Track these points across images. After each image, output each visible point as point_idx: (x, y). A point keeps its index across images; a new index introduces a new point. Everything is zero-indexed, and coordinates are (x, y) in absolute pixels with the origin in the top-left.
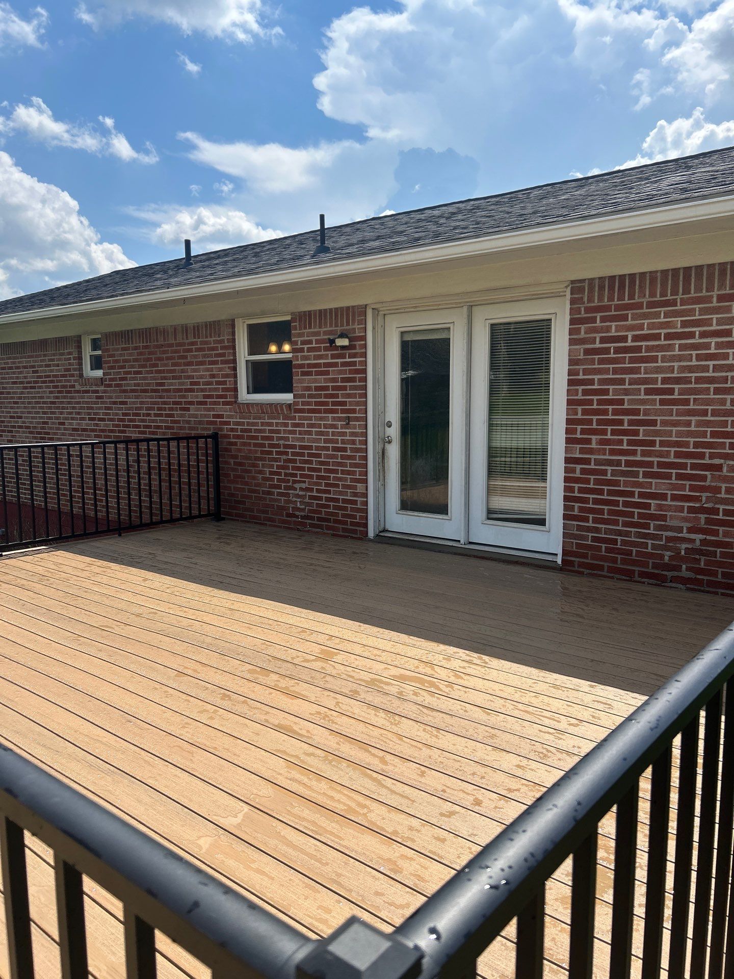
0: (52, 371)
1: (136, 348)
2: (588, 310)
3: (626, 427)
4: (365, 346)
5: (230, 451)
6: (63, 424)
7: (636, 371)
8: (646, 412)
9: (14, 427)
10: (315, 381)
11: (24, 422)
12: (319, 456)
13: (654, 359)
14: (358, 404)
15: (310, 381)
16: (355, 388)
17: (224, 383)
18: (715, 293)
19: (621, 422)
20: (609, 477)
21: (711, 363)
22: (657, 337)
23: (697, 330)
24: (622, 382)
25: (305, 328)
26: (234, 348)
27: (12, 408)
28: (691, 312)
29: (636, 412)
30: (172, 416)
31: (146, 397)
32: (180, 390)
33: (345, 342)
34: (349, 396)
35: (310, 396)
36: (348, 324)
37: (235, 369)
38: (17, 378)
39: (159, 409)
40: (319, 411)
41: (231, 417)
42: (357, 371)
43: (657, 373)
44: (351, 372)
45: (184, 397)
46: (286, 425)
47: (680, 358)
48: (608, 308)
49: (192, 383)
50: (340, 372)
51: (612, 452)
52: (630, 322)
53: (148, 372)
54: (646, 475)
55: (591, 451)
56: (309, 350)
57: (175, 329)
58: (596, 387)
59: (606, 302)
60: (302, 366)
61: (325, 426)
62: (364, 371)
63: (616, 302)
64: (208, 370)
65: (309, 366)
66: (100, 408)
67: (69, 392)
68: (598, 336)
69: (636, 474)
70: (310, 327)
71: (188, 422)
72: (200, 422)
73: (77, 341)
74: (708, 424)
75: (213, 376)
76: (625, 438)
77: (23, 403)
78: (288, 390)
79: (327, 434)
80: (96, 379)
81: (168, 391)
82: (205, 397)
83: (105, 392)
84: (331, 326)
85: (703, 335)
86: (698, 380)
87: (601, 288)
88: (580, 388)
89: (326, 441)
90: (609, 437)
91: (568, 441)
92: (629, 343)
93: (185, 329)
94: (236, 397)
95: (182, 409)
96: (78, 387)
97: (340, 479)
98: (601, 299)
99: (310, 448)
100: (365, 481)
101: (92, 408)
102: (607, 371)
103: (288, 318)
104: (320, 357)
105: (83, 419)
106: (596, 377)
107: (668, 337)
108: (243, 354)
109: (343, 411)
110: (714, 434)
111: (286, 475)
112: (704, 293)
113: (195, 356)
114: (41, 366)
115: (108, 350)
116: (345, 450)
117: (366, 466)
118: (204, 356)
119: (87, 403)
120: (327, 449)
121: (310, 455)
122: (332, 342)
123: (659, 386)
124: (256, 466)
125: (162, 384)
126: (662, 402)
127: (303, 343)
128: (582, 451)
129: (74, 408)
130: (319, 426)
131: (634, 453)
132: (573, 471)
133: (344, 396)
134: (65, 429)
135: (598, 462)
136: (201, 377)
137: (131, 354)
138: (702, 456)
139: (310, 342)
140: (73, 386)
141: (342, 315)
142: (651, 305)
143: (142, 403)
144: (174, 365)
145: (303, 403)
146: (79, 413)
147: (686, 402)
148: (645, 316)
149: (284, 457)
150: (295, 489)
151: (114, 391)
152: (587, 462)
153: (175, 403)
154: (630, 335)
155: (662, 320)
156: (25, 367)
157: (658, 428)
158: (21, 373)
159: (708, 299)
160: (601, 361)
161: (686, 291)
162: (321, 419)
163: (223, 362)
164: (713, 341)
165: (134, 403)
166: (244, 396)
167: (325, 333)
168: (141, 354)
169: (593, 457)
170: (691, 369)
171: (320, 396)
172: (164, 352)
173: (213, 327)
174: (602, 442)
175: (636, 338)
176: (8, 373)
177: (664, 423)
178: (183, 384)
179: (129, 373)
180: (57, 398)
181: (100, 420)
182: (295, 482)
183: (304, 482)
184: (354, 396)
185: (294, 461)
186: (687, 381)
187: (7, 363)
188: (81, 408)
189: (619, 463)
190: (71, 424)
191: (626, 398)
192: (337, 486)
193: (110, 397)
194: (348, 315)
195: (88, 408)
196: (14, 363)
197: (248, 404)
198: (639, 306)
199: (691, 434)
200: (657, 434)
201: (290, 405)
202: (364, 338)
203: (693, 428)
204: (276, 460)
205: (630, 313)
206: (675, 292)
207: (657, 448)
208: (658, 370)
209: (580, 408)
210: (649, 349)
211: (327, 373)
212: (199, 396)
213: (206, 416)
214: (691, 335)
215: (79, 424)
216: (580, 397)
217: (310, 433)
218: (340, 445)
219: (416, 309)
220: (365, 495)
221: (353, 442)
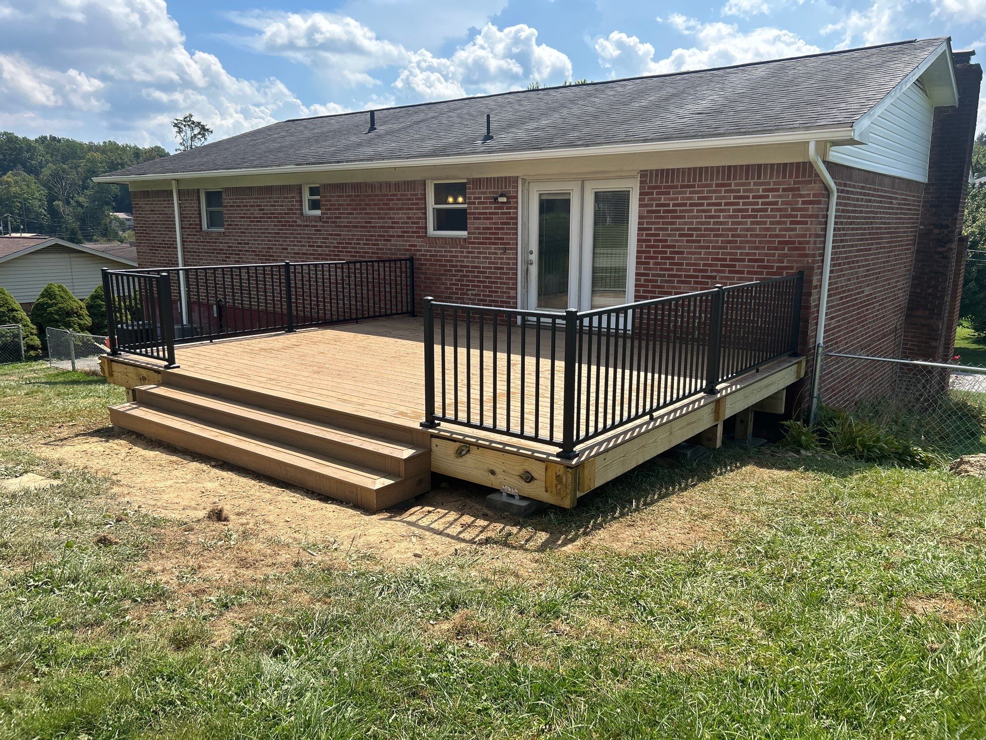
0: (276, 210)
1: (349, 196)
2: (650, 188)
3: (668, 255)
4: (517, 202)
5: (421, 269)
6: (286, 249)
7: (674, 223)
8: (679, 247)
9: (241, 251)
10: (483, 224)
11: (250, 248)
12: (485, 272)
13: (684, 217)
14: (511, 239)
15: (479, 224)
16: (510, 229)
17: (418, 223)
18: (714, 182)
19: (665, 252)
20: (659, 284)
21: (712, 220)
22: (685, 205)
23: (705, 202)
24: (666, 229)
25: (477, 189)
26: (425, 200)
27: (239, 236)
28: (702, 192)
29: (674, 247)
30: (378, 245)
31: (357, 231)
32: (384, 227)
33: (504, 200)
34: (506, 234)
35: (479, 233)
36: (506, 188)
37: (425, 214)
38: (245, 214)
39: (367, 240)
40: (485, 244)
41: (422, 246)
42: (511, 218)
43: (685, 225)
44: (507, 218)
45: (386, 232)
46: (462, 252)
47: (697, 217)
48: (659, 187)
49: (393, 223)
50: (500, 218)
51: (661, 269)
52: (671, 196)
53: (358, 214)
54: (679, 282)
55: (650, 269)
56: (479, 203)
57: (381, 184)
58: (653, 232)
59: (659, 184)
60: (474, 213)
61: (489, 253)
62: (516, 218)
63: (664, 184)
64: (405, 214)
65: (479, 213)
66: (318, 238)
67: (293, 226)
68: (654, 203)
69: (673, 282)
70: (480, 189)
71: (390, 249)
72: (399, 250)
73: (299, 189)
74: (710, 253)
75: (409, 218)
76: (668, 261)
77: (250, 233)
78: (464, 228)
79: (491, 258)
80: (315, 217)
81: (375, 227)
82: (403, 232)
83: (322, 226)
84: (494, 188)
85: (708, 205)
86: (706, 229)
87: (657, 176)
88: (645, 233)
89: (490, 263)
90: (659, 261)
91: (638, 263)
92: (671, 208)
93: (388, 185)
94: (426, 232)
95: (385, 240)
96: (299, 222)
97: (499, 288)
98: (656, 182)
99: (479, 267)
100: (516, 289)
101: (312, 238)
102: (658, 223)
103: (465, 181)
104: (487, 208)
105: (304, 246)
106: (653, 227)
107: (691, 205)
108: (431, 203)
109: (501, 244)
110: (713, 259)
111: (461, 285)
112: (709, 182)
113: (396, 204)
114: (266, 206)
115: (326, 197)
116: (502, 268)
117: (516, 279)
118: (403, 204)
119: (307, 234)
120: (491, 268)
121: (478, 272)
122: (496, 199)
123: (686, 232)
124: (441, 279)
125: (371, 223)
126: (688, 241)
127: (475, 198)
128: (645, 269)
129: (295, 238)
130: (485, 253)
131: (672, 270)
132: (640, 280)
133: (502, 234)
134: (288, 253)
135: (653, 275)
136: (400, 218)
137: (345, 201)
138: (706, 271)
139: (480, 198)
140: (296, 222)
141: (502, 182)
142: (682, 187)
143: (353, 235)
144: (379, 209)
145: (474, 238)
146: (300, 242)
147: (699, 241)
148: (680, 193)
149: (461, 274)
150: (468, 295)
151: (330, 226)
152: (647, 275)
153: (379, 236)
154: (671, 203)
155: (688, 195)
156: (252, 206)
157: (685, 255)
158: (248, 210)
159: (710, 185)
160: (656, 217)
161: (700, 180)
162: (487, 248)
163: (417, 209)
164: (713, 208)
165: (346, 235)
166: (431, 232)
167: (490, 193)
168: (353, 200)
169: (651, 272)
170: (702, 223)
171: (486, 233)
172: (372, 200)
173: (410, 184)
174: (655, 264)
175: (674, 205)
176: (236, 210)
177: (688, 253)
178: (386, 223)
179: (344, 213)
180: (281, 229)
181: (318, 246)
182: (468, 290)
183: (474, 290)
184: (509, 234)
185: (468, 276)
186: (700, 230)
187: (236, 202)
188: (301, 238)
189: (664, 276)
190: (292, 249)
191: (669, 238)
192: (497, 292)
193: (327, 231)
194: (506, 182)
195: (308, 238)
196: (242, 202)
197: (435, 238)
198: (676, 187)
199: (701, 259)
200: (685, 259)
201: (465, 239)
202: (516, 197)
203: (702, 256)
204: (454, 275)
205: (671, 190)
206: (694, 180)
207: (684, 267)
208: (685, 223)
209: (644, 244)
210: (681, 211)
211: (492, 219)
212: (399, 232)
213: (403, 245)
214: (702, 205)
215: (300, 250)
216: (644, 237)
217: (479, 258)
218: (499, 266)
219: (549, 180)
220: (516, 298)
221: (508, 264)
